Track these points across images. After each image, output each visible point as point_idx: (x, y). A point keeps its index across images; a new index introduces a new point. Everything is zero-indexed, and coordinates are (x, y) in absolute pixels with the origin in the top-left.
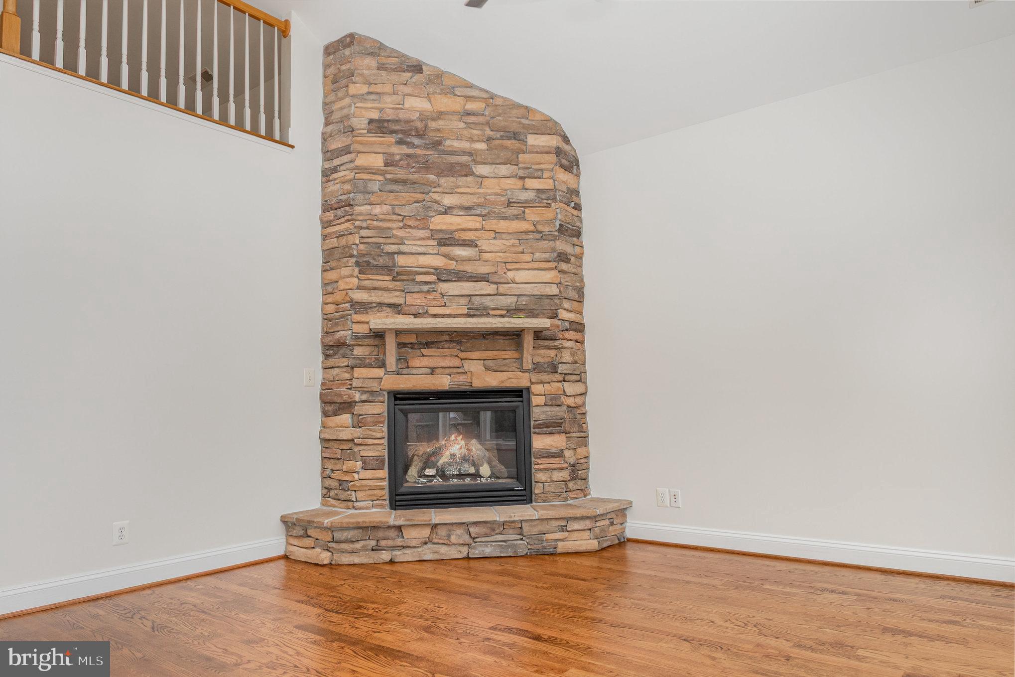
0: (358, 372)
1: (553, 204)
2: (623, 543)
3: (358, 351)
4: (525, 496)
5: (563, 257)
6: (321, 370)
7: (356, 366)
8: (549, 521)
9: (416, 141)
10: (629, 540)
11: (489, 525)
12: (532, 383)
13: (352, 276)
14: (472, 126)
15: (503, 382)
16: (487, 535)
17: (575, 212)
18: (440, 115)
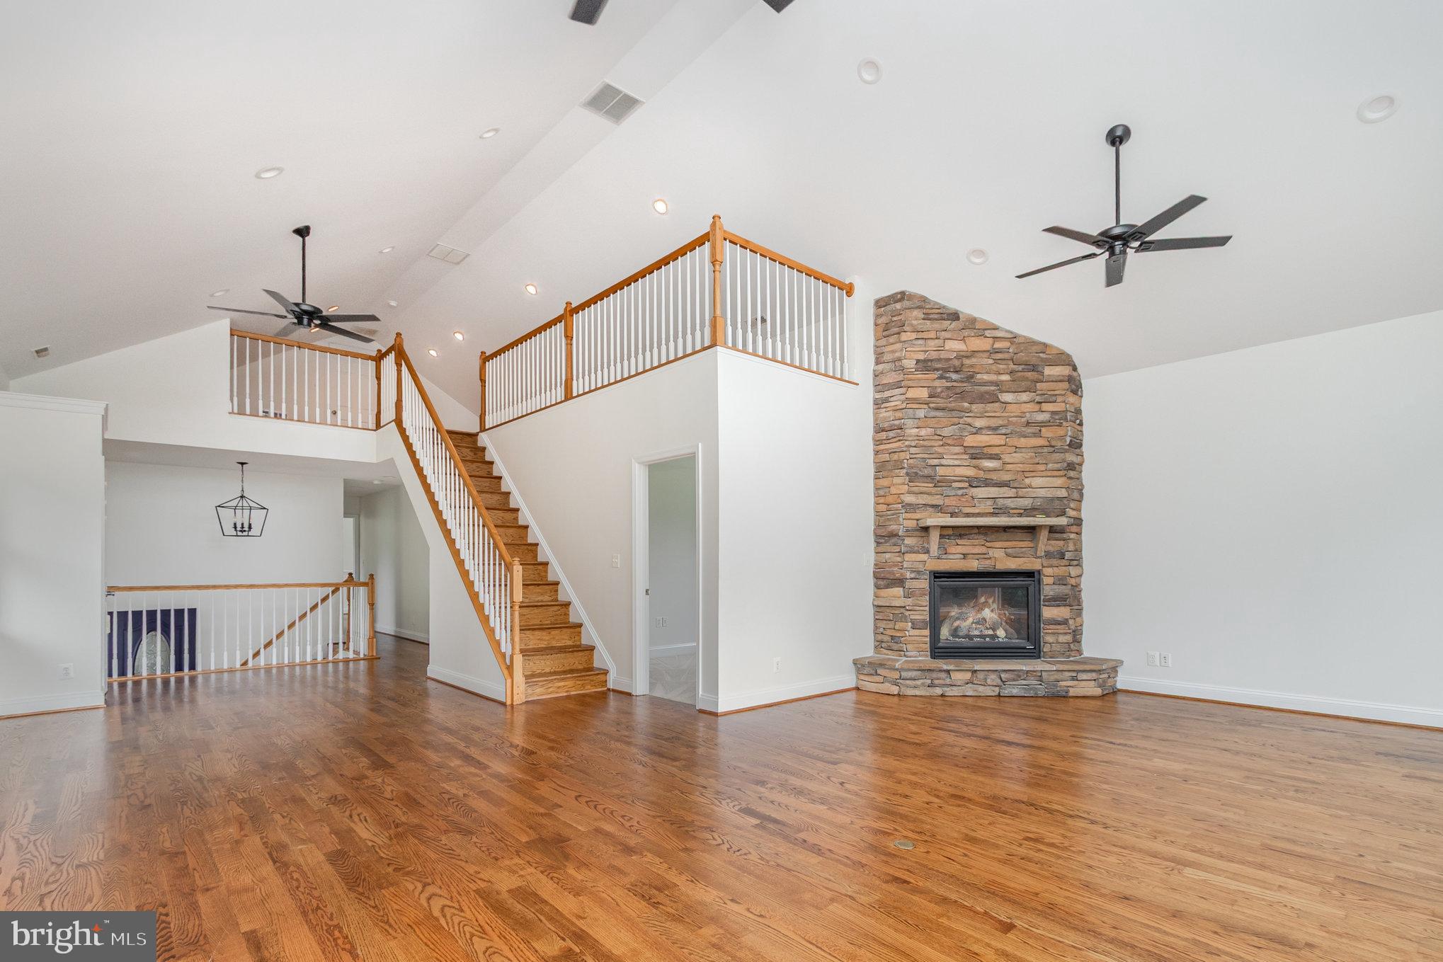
0: (907, 557)
1: (1064, 424)
2: (1115, 692)
3: (908, 541)
4: (1036, 653)
5: (1071, 467)
6: (873, 553)
7: (907, 553)
8: (1063, 672)
9: (954, 376)
10: (1119, 690)
11: (1016, 673)
12: (1043, 567)
13: (904, 484)
14: (999, 361)
15: (1020, 566)
16: (1014, 680)
17: (1079, 428)
18: (974, 353)
